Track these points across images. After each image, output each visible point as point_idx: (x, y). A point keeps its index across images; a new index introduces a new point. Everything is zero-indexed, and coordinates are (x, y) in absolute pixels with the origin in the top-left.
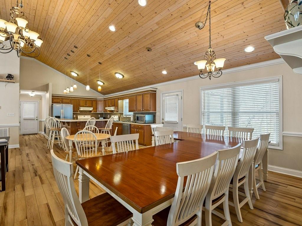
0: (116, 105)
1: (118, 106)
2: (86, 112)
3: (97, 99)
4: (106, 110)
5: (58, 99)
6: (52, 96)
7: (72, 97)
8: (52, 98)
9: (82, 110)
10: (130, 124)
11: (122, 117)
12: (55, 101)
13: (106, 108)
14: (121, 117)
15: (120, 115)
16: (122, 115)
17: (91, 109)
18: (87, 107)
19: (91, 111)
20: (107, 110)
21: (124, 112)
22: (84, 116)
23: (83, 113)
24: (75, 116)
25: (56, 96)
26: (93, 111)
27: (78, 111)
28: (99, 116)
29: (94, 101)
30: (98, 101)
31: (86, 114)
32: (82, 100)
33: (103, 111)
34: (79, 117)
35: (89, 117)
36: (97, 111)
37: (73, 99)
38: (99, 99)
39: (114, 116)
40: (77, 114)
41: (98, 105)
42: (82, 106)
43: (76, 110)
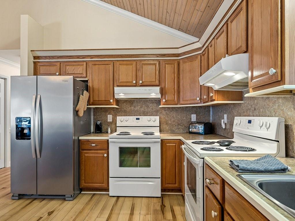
5: (51, 64)
6: (34, 57)
8: (35, 63)
9: (122, 96)
17: (154, 93)
18: (142, 86)
22: (138, 119)
23: (135, 107)
24: (110, 118)
25: (46, 57)
26: (164, 100)
27: (111, 101)
28: (194, 118)
29: (168, 64)
30: (181, 61)
31: (147, 113)
32: (125, 63)
33: (198, 99)
34: (121, 120)
35: (155, 120)
36: (181, 100)
37: (95, 64)
38: (184, 53)
39: (250, 122)
40: (116, 112)
41: (181, 76)
42: (125, 84)
43: (103, 99)
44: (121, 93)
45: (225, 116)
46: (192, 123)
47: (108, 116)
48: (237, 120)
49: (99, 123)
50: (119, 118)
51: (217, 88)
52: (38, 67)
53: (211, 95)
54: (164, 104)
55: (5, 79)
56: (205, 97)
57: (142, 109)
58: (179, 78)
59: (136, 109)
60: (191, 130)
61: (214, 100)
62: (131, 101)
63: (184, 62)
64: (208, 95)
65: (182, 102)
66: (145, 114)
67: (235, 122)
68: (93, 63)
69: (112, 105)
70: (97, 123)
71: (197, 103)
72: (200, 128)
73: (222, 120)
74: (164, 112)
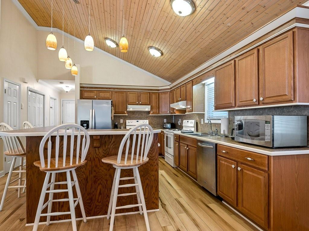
0: (188, 97)
1: (192, 100)
2: (142, 115)
3: (158, 90)
4: (173, 109)
5: (91, 91)
6: (81, 87)
7: (114, 88)
8: (81, 90)
9: (131, 110)
10: (216, 144)
11: (202, 123)
12: (86, 95)
13: (172, 106)
14: (200, 122)
15: (198, 119)
16: (202, 120)
17: (147, 108)
18: (141, 105)
19: (148, 112)
20: (175, 109)
21: (206, 113)
22: (137, 121)
23: (135, 115)
24: (122, 121)
25: (88, 87)
26: (152, 112)
27: (125, 112)
28: (165, 121)
29: (154, 94)
30: (160, 93)
31: (142, 118)
32: (132, 92)
33: (168, 112)
34: (128, 122)
35: (147, 122)
36: (160, 112)
37: (116, 92)
38: (161, 90)
39: (188, 122)
40: (125, 118)
41: (160, 100)
42: (132, 103)
43: (121, 111)
44: (131, 108)
45: (180, 120)
46: (164, 123)
47: (121, 120)
48: (184, 121)
49: (116, 123)
50: (127, 121)
51: (177, 109)
52: (83, 93)
53: (175, 111)
54: (151, 114)
55: (43, 95)
56: (172, 112)
57: (139, 116)
58: (159, 101)
59: (136, 116)
60: (164, 126)
61: (176, 113)
62: (133, 112)
63: (162, 94)
64: (173, 111)
65: (160, 113)
66: (141, 119)
67: (184, 122)
68: (115, 92)
69: (126, 114)
70: (115, 124)
71: (168, 114)
72: (169, 126)
73: (179, 122)
74: (151, 118)
